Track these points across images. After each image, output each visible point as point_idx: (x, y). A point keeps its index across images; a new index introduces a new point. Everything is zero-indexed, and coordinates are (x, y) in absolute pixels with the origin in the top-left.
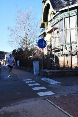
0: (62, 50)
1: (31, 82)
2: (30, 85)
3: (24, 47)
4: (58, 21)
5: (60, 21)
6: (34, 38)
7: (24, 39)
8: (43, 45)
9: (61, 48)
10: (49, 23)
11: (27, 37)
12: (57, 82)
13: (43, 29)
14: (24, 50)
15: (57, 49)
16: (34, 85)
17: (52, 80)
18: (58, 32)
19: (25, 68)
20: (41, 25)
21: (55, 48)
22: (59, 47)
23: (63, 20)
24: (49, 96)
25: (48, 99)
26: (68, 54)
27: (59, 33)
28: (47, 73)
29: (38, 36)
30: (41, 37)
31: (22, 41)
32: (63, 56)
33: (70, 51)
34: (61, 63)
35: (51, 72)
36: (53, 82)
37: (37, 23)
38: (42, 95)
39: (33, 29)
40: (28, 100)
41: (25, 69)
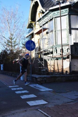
0: (52, 53)
1: (18, 89)
2: (17, 92)
3: (9, 49)
4: (47, 21)
5: (50, 21)
6: (20, 39)
7: (9, 41)
8: (31, 46)
9: (51, 51)
10: (37, 23)
11: (13, 38)
12: (48, 89)
13: (30, 30)
14: (8, 52)
15: (46, 52)
16: (22, 92)
17: (41, 86)
18: (47, 33)
19: (10, 72)
20: (28, 25)
21: (44, 51)
22: (48, 50)
23: (53, 20)
24: (41, 106)
25: (40, 109)
26: (58, 58)
27: (49, 34)
28: (36, 78)
29: (24, 38)
30: (28, 38)
31: (7, 42)
32: (53, 60)
33: (61, 54)
34: (51, 67)
35: (40, 77)
36: (43, 89)
37: (23, 23)
38: (33, 105)
39: (19, 29)
40: (16, 111)
41: (10, 74)
